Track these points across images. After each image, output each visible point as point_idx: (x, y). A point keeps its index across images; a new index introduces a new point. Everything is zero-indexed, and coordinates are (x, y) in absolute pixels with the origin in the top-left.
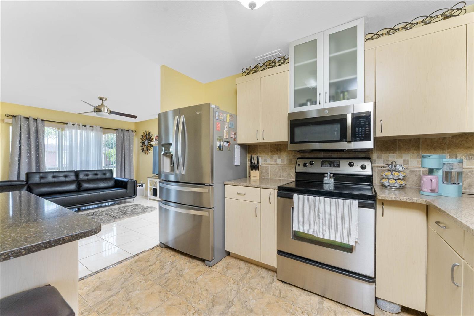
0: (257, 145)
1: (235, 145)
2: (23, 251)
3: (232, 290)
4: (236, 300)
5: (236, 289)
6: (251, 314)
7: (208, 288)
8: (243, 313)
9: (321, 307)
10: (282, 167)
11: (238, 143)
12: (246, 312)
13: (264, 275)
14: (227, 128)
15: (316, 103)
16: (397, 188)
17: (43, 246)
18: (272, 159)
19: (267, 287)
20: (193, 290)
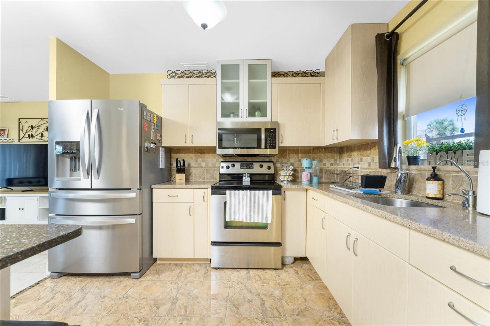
0: (180, 149)
1: (161, 148)
2: (20, 256)
3: (172, 290)
4: (179, 296)
5: (176, 287)
6: (198, 300)
7: (145, 296)
8: (190, 302)
9: (249, 275)
10: (206, 170)
11: (163, 146)
12: (192, 300)
13: (197, 269)
14: (153, 128)
15: (238, 116)
16: (289, 182)
17: (38, 249)
18: (196, 162)
19: (204, 277)
20: (127, 304)
